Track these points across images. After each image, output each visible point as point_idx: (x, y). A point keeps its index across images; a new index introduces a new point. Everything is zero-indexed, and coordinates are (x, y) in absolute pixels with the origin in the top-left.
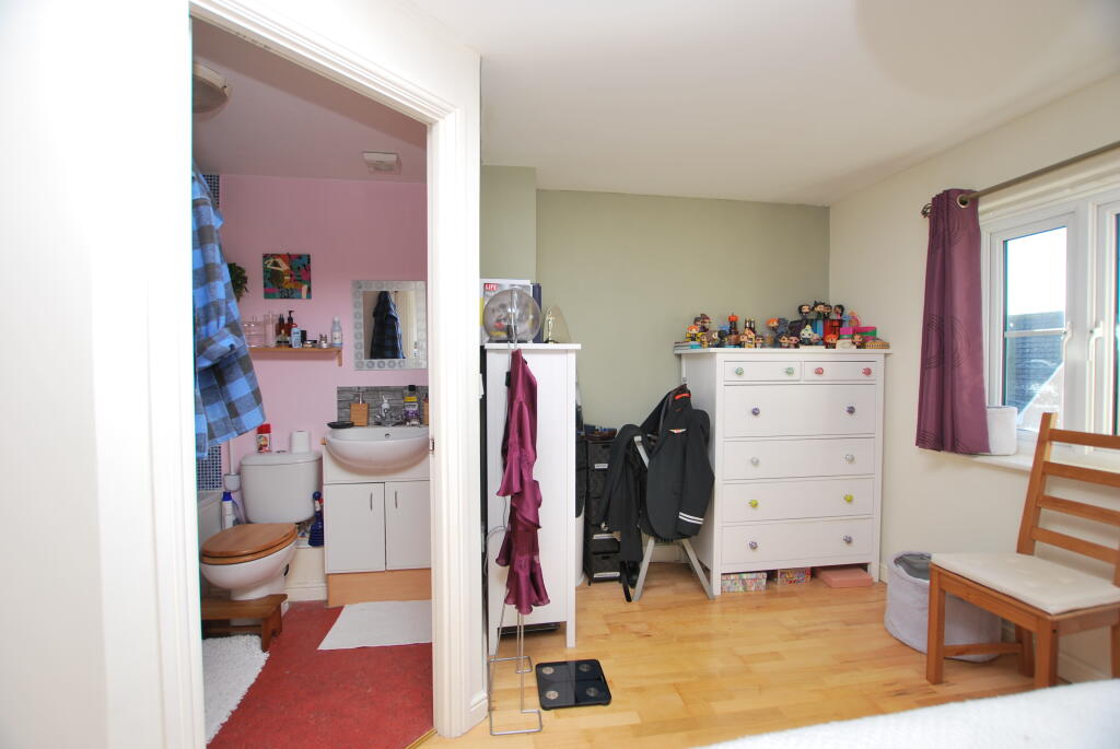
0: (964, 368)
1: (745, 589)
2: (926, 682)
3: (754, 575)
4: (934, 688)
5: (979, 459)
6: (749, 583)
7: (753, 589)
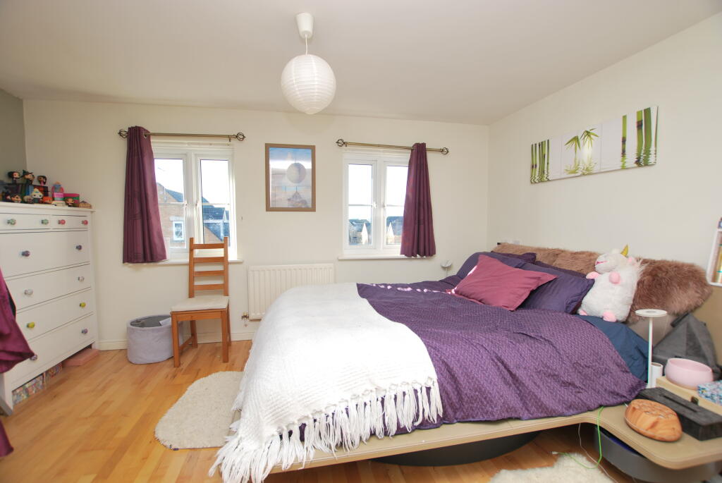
0: (153, 220)
1: (28, 396)
2: (175, 369)
3: (33, 382)
4: (180, 368)
5: (161, 263)
6: (30, 390)
7: (34, 392)
